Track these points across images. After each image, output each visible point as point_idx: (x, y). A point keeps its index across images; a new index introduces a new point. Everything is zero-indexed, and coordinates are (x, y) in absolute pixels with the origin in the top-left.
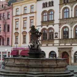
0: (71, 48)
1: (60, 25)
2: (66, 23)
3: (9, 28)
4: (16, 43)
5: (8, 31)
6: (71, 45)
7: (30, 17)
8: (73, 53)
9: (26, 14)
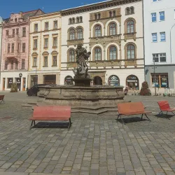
0: (105, 72)
1: (91, 44)
2: (97, 43)
3: (24, 47)
4: (35, 66)
5: (24, 51)
6: (105, 69)
7: (53, 35)
8: (107, 77)
9: (48, 31)
